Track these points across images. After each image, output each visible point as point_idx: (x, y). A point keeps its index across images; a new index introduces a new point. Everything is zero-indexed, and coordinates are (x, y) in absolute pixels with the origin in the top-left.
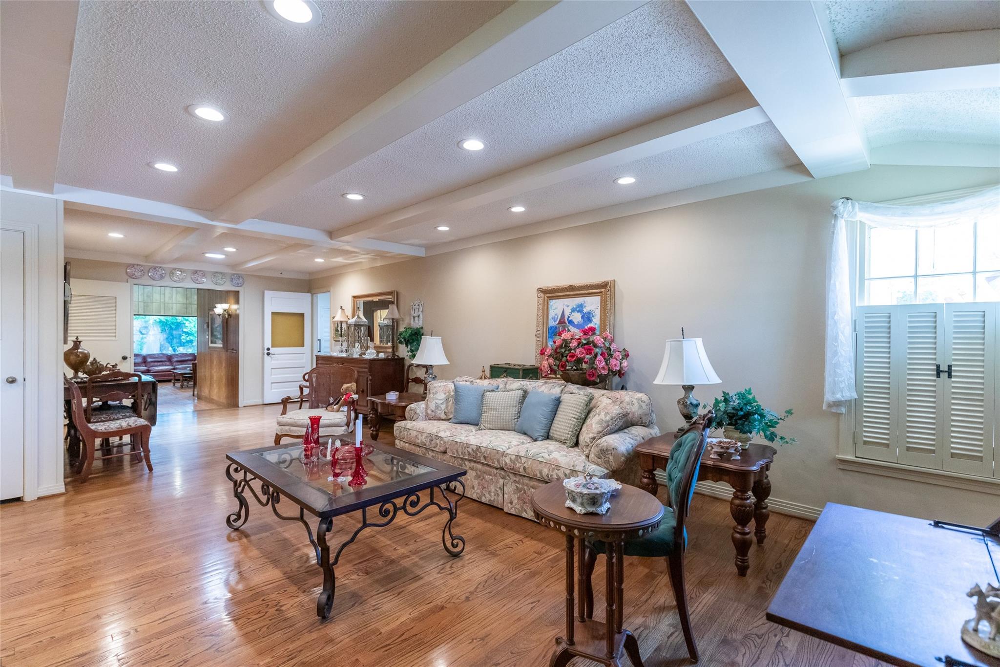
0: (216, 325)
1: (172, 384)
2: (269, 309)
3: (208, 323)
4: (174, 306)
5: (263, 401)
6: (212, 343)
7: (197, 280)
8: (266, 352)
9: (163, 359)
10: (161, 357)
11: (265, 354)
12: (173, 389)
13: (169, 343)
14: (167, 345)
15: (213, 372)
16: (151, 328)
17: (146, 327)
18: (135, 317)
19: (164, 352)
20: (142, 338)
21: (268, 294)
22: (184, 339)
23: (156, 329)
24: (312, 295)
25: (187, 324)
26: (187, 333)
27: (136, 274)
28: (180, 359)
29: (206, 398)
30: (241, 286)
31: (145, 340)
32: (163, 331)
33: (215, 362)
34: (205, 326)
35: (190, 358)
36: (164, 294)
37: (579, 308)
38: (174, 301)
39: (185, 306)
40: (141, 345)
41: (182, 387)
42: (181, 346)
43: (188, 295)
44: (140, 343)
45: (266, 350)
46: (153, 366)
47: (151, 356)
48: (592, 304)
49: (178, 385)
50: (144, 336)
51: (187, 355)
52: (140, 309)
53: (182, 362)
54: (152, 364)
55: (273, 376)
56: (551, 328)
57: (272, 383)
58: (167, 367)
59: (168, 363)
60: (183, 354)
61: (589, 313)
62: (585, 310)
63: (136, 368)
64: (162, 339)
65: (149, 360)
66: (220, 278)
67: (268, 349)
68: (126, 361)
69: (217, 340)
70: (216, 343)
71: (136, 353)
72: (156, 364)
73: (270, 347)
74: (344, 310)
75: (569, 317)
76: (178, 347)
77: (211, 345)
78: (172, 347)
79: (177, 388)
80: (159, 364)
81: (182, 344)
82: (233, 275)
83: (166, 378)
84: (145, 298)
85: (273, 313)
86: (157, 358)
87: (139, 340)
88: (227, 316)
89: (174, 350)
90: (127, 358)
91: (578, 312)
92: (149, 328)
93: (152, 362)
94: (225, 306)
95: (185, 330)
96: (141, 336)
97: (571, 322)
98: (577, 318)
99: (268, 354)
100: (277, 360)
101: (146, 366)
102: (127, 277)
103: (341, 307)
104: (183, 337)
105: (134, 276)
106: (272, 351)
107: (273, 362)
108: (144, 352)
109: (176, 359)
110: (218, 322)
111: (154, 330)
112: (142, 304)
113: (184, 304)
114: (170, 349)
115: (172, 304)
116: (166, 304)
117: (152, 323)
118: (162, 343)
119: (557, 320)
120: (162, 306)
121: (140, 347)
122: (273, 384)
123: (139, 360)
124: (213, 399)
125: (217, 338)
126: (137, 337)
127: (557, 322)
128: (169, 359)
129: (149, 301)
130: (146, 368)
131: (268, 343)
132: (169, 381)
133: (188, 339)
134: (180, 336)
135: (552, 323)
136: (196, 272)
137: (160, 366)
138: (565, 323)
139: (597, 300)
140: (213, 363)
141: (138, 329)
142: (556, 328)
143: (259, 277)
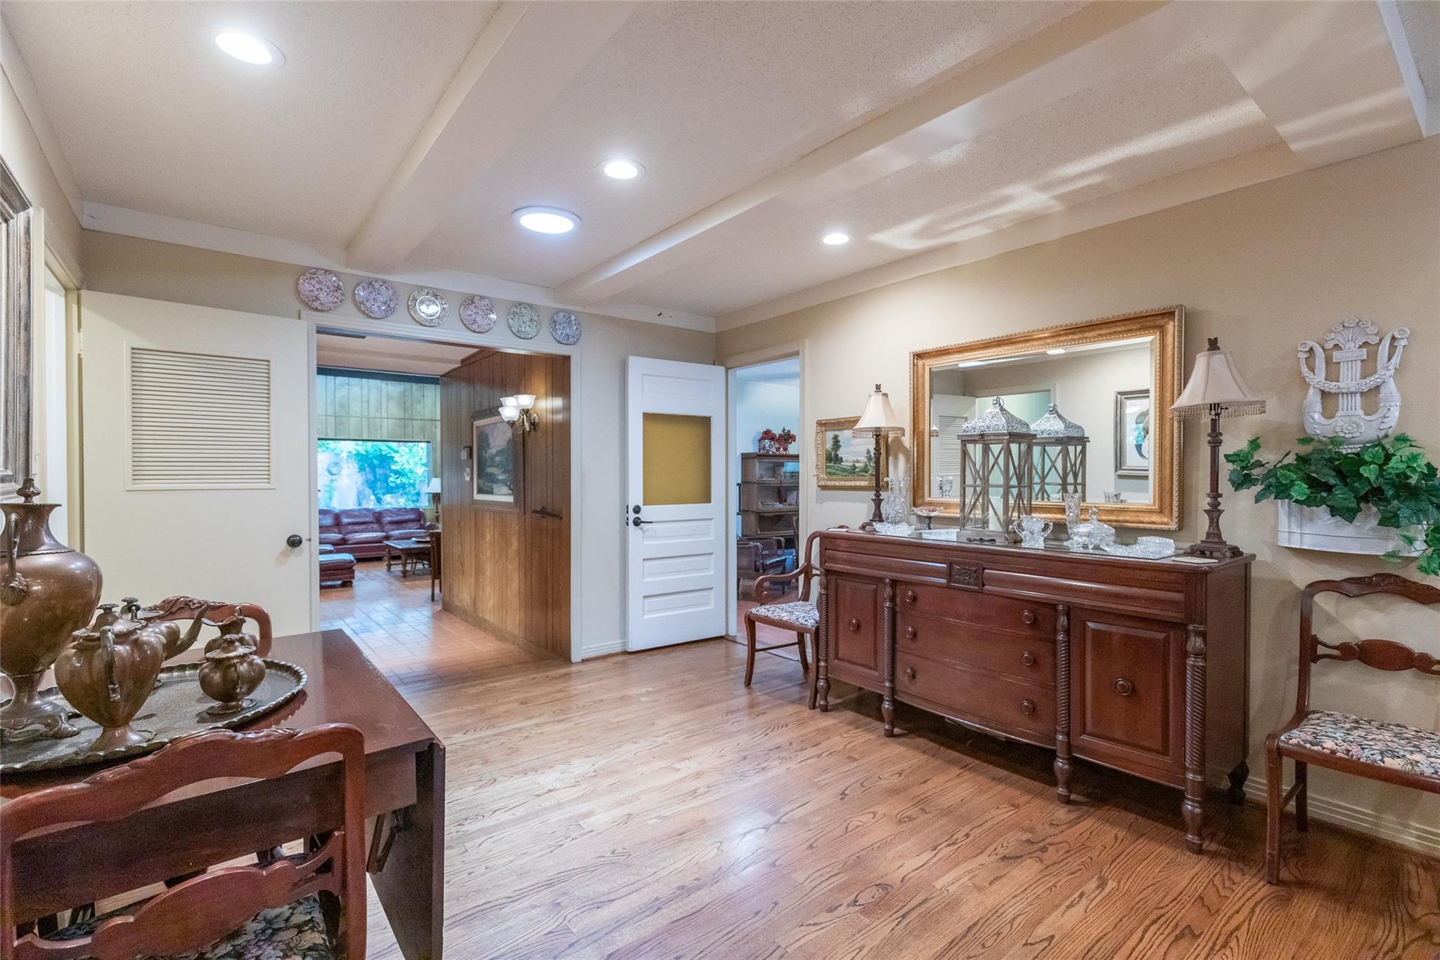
0: (493, 451)
1: (384, 565)
2: (640, 404)
3: (471, 448)
4: (385, 422)
5: (625, 643)
6: (480, 491)
7: (475, 321)
8: (632, 516)
9: (367, 520)
10: (365, 516)
11: (631, 522)
12: (387, 577)
13: (370, 488)
14: (368, 491)
15: (483, 558)
16: (344, 465)
17: (337, 464)
18: (320, 442)
19: (365, 506)
20: (332, 481)
21: (637, 365)
22: (392, 482)
23: (351, 466)
24: (727, 369)
25: (397, 457)
26: (397, 472)
27: (322, 296)
28: (396, 518)
29: (465, 612)
30: (574, 344)
31: (335, 484)
32: (362, 469)
33: (488, 537)
34: (464, 455)
35: (412, 516)
36: (368, 401)
38: (384, 415)
39: (402, 423)
40: (330, 491)
41: (405, 574)
42: (388, 493)
43: (407, 404)
44: (328, 489)
45: (631, 510)
46: (351, 533)
47: (347, 513)
49: (398, 568)
50: (334, 477)
51: (406, 511)
52: (329, 430)
53: (399, 524)
54: (350, 528)
55: (646, 580)
57: (645, 597)
58: (374, 534)
59: (375, 526)
60: (400, 510)
63: (324, 536)
64: (360, 481)
65: (345, 520)
66: (526, 319)
67: (637, 510)
68: (297, 550)
69: (495, 486)
70: (491, 492)
71: (323, 507)
72: (356, 527)
73: (641, 504)
74: (885, 395)
76: (384, 494)
77: (477, 497)
78: (374, 495)
79: (396, 578)
80: (361, 527)
81: (390, 490)
82: (558, 312)
83: (373, 554)
84: (337, 408)
85: (648, 417)
86: (355, 516)
87: (328, 483)
88: (527, 425)
89: (379, 500)
90: (300, 542)
92: (341, 464)
93: (350, 524)
94: (526, 400)
95: (394, 467)
96: (330, 477)
99: (637, 522)
100: (655, 537)
101: (340, 533)
102: (299, 306)
103: (878, 387)
104: (391, 479)
105: (316, 304)
106: (647, 512)
107: (647, 543)
108: (337, 506)
109: (389, 519)
110: (499, 441)
111: (349, 468)
112: (331, 420)
113: (400, 419)
114: (373, 497)
115: (381, 418)
116: (371, 420)
117: (345, 457)
118: (361, 488)
120: (365, 422)
121: (328, 494)
122: (648, 600)
123: (329, 521)
124: (485, 620)
125: (495, 481)
126: (322, 480)
128: (378, 518)
129: (344, 414)
130: (339, 536)
131: (636, 497)
132: (379, 559)
133: (398, 481)
134: (386, 477)
136: (470, 300)
137: (362, 531)
140: (483, 537)
141: (326, 466)
143: (614, 321)
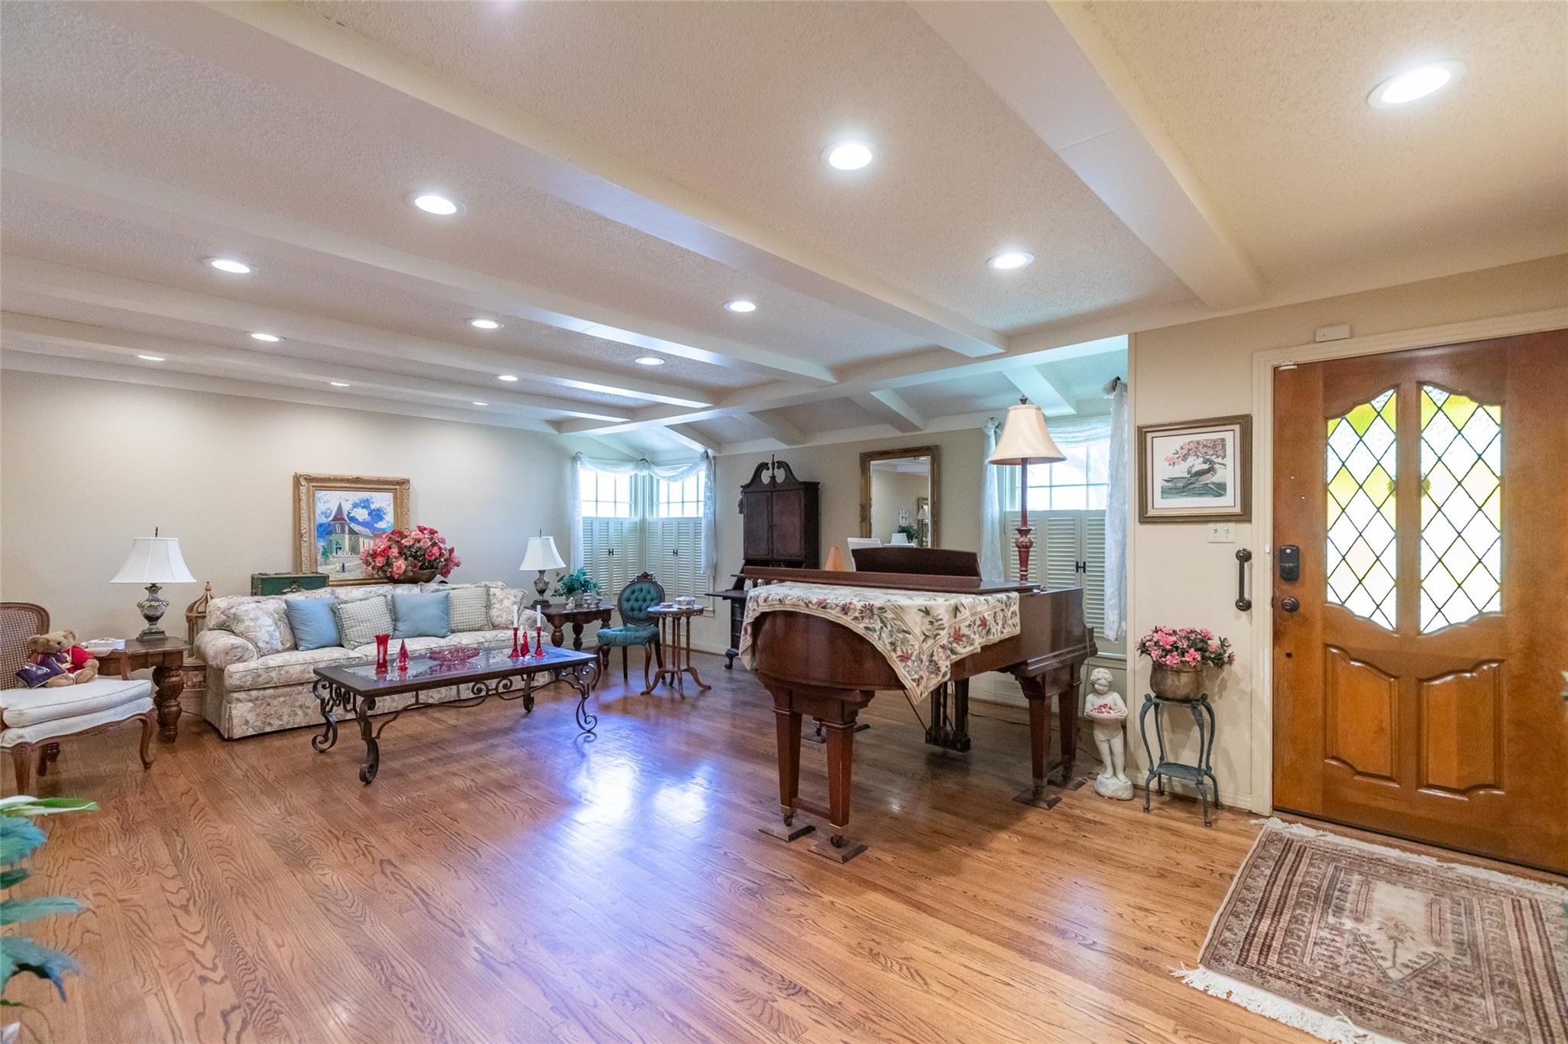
37: (365, 504)
48: (383, 500)
56: (321, 525)
61: (379, 510)
62: (373, 507)
75: (349, 513)
91: (363, 508)
97: (353, 519)
98: (362, 514)
119: (330, 516)
127: (331, 519)
135: (321, 519)
138: (344, 519)
139: (389, 496)
142: (329, 525)
